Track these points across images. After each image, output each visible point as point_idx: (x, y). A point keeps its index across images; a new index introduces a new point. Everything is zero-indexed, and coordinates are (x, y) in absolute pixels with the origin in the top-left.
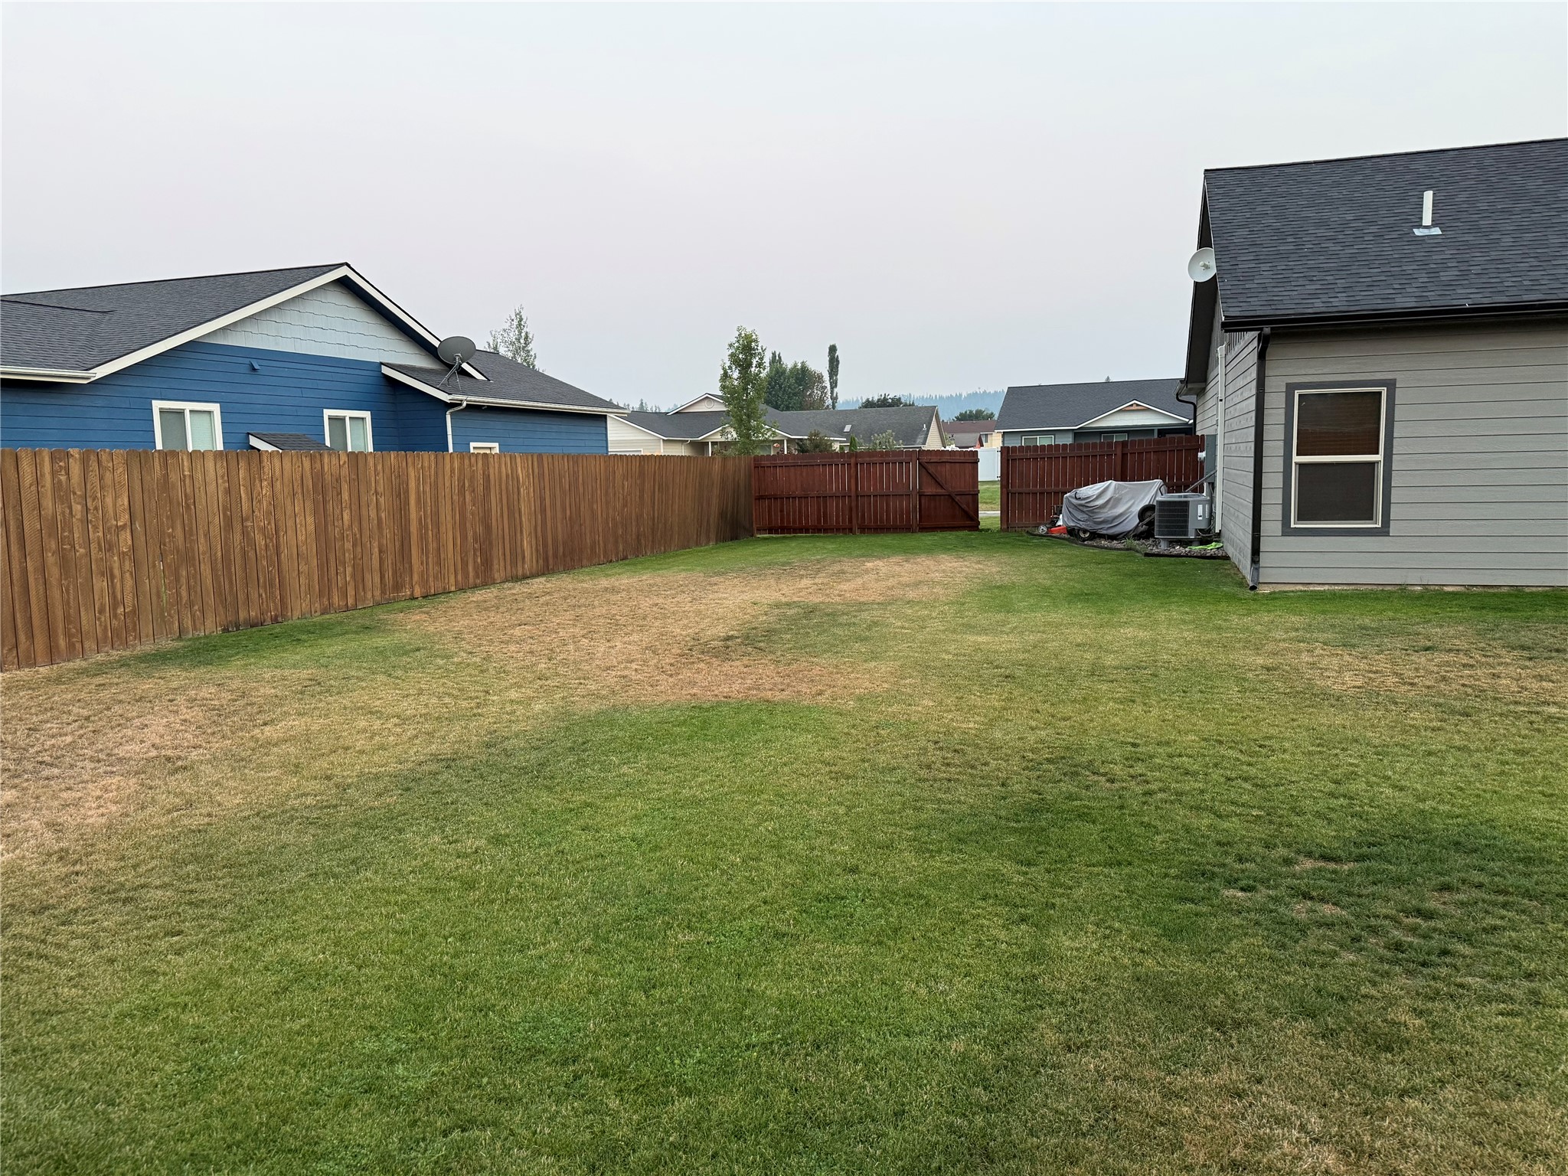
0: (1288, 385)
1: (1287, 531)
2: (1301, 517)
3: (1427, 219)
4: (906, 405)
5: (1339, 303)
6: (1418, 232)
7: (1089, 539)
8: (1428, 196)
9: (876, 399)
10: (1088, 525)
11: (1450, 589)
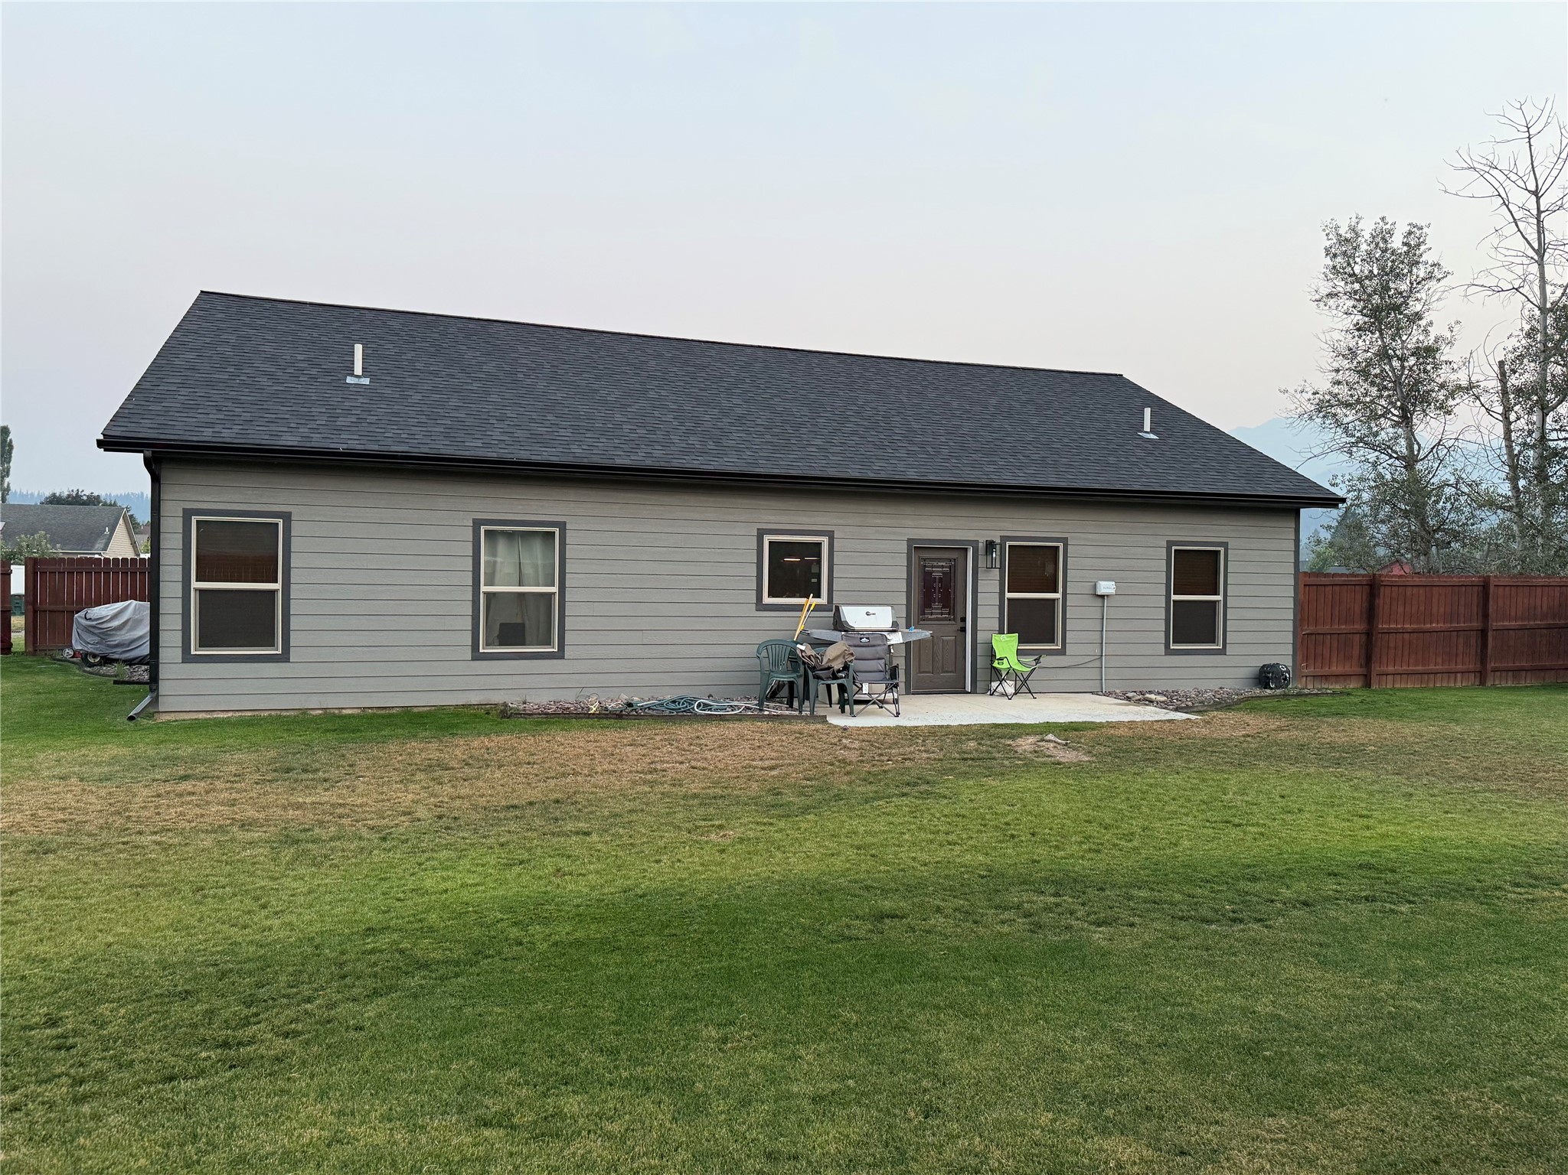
0: (184, 510)
1: (187, 658)
2: (202, 644)
3: (358, 369)
4: (105, 504)
5: (228, 435)
6: (350, 380)
7: (100, 664)
8: (358, 349)
9: (66, 493)
10: (97, 649)
11: (349, 712)
